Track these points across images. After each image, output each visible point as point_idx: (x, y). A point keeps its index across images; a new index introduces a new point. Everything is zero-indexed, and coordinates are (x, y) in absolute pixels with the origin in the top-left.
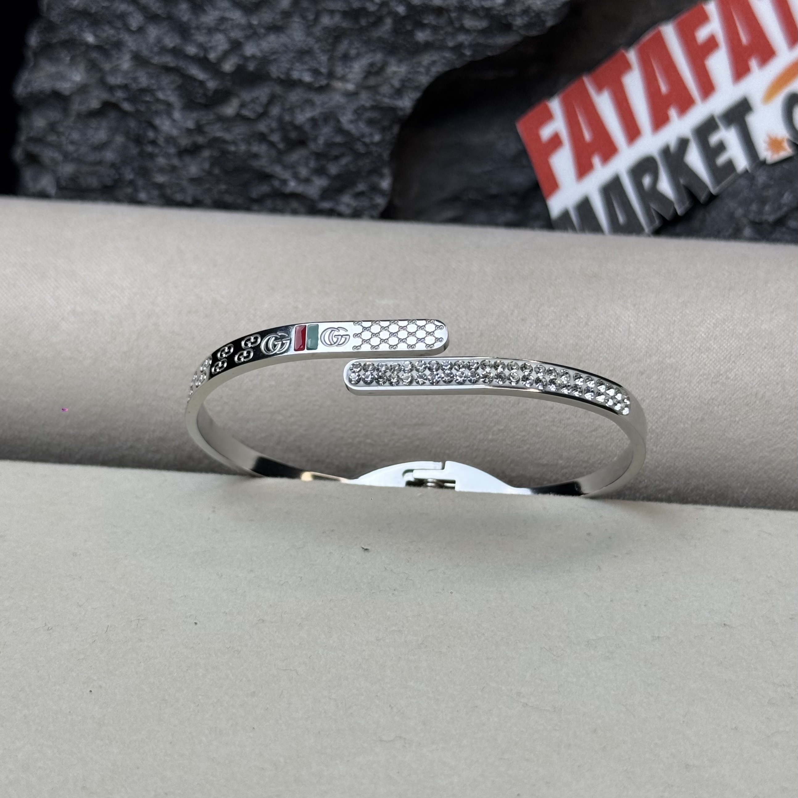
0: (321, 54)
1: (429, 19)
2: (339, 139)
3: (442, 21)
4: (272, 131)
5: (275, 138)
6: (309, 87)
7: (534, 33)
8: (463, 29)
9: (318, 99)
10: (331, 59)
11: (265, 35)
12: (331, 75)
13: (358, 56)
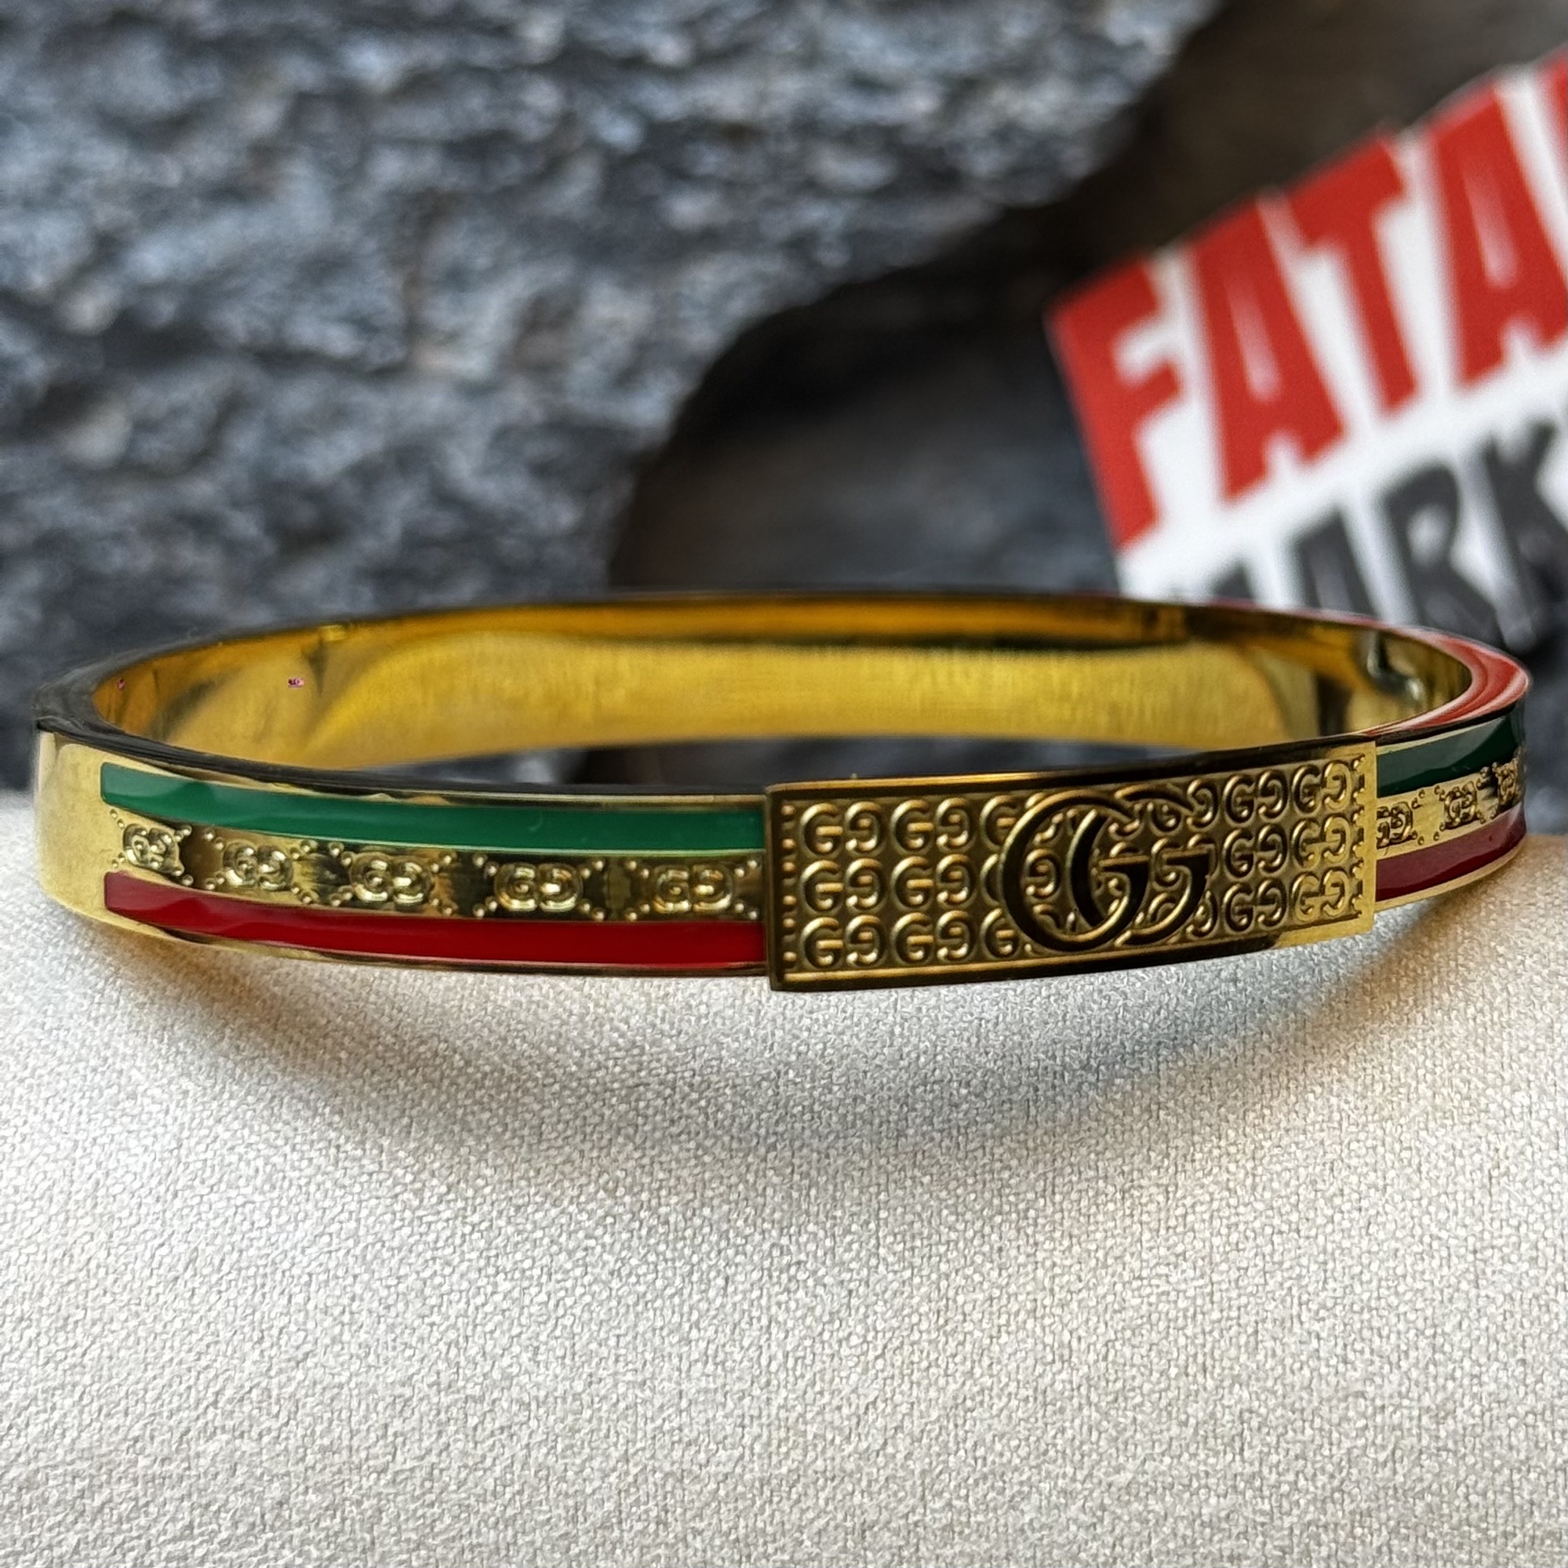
0: (382, 272)
1: (711, 160)
2: (445, 523)
3: (752, 164)
4: (236, 504)
5: (246, 525)
6: (347, 369)
7: (1033, 194)
8: (814, 188)
9: (374, 402)
10: (413, 282)
11: (204, 217)
12: (413, 330)
13: (496, 271)
